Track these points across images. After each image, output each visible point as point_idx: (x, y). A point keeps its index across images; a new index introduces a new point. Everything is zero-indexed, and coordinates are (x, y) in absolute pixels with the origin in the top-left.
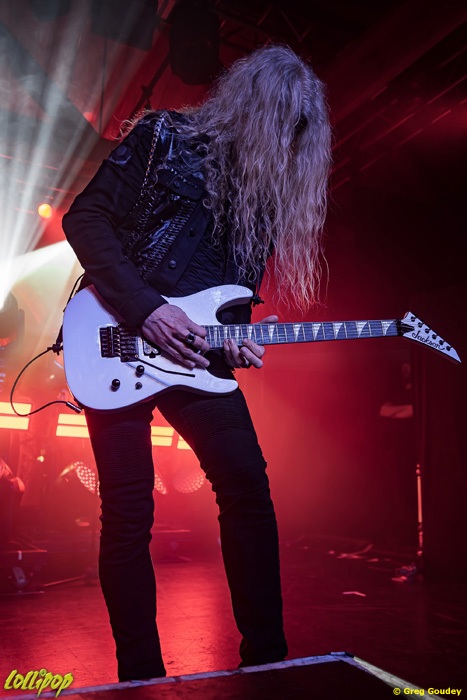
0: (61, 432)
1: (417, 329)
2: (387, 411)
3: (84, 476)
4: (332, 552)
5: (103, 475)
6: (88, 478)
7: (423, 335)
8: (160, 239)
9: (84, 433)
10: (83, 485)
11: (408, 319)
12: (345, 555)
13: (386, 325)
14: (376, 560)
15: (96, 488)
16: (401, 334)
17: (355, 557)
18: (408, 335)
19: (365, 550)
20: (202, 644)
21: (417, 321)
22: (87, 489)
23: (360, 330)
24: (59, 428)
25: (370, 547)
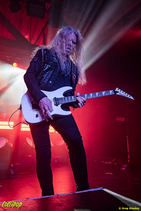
0: (22, 129)
1: (120, 92)
2: (118, 119)
3: (29, 142)
4: (103, 162)
5: (35, 142)
6: (30, 142)
7: (122, 93)
8: (46, 77)
9: (29, 129)
10: (29, 145)
11: (117, 89)
12: (107, 163)
13: (111, 91)
14: (116, 164)
15: (33, 145)
16: (115, 94)
17: (110, 163)
18: (118, 94)
19: (113, 161)
20: (65, 189)
21: (120, 90)
22: (30, 146)
23: (104, 94)
24: (22, 128)
25: (114, 160)
